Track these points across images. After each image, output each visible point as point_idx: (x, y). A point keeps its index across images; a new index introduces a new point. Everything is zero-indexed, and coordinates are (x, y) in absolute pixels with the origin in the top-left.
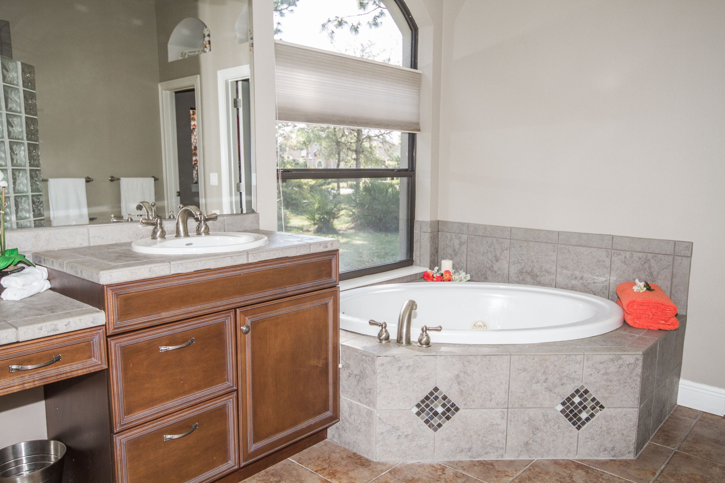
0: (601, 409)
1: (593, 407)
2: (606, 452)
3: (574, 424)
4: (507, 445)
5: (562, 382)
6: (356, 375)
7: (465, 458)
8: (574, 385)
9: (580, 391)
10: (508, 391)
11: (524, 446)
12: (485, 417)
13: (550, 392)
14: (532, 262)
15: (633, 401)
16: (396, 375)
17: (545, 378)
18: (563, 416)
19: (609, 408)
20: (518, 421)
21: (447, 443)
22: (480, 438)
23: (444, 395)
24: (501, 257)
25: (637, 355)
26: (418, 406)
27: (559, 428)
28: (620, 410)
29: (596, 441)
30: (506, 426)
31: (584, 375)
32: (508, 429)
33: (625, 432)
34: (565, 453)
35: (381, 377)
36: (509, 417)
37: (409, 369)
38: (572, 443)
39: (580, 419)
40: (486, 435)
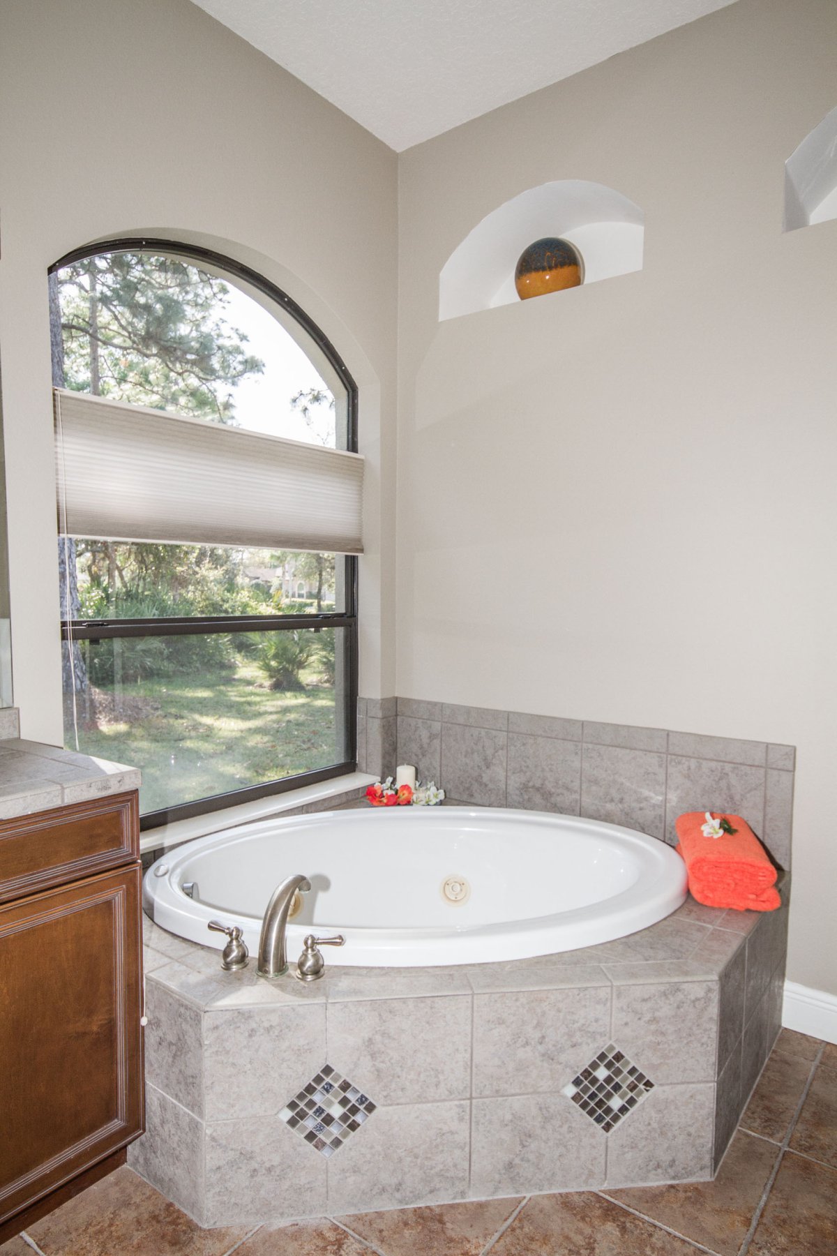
0: (648, 1088)
1: (632, 1085)
2: (660, 1171)
3: (599, 1120)
4: (472, 1172)
5: (572, 1042)
6: (170, 1044)
7: (389, 1206)
8: (596, 1045)
9: (606, 1057)
10: (470, 1065)
11: (504, 1171)
12: (426, 1120)
13: (551, 1061)
14: (543, 770)
15: (704, 1070)
16: (245, 1047)
17: (540, 1035)
18: (577, 1106)
19: (661, 1085)
20: (490, 1122)
21: (353, 1178)
22: (419, 1161)
23: (345, 1081)
24: (494, 761)
25: (709, 981)
26: (292, 1105)
27: (570, 1130)
28: (683, 1087)
29: (640, 1151)
30: (468, 1135)
31: (613, 1026)
32: (472, 1139)
33: (692, 1130)
34: (584, 1177)
35: (213, 1052)
36: (473, 1116)
37: (271, 1033)
38: (595, 1159)
39: (609, 1110)
40: (429, 1155)
